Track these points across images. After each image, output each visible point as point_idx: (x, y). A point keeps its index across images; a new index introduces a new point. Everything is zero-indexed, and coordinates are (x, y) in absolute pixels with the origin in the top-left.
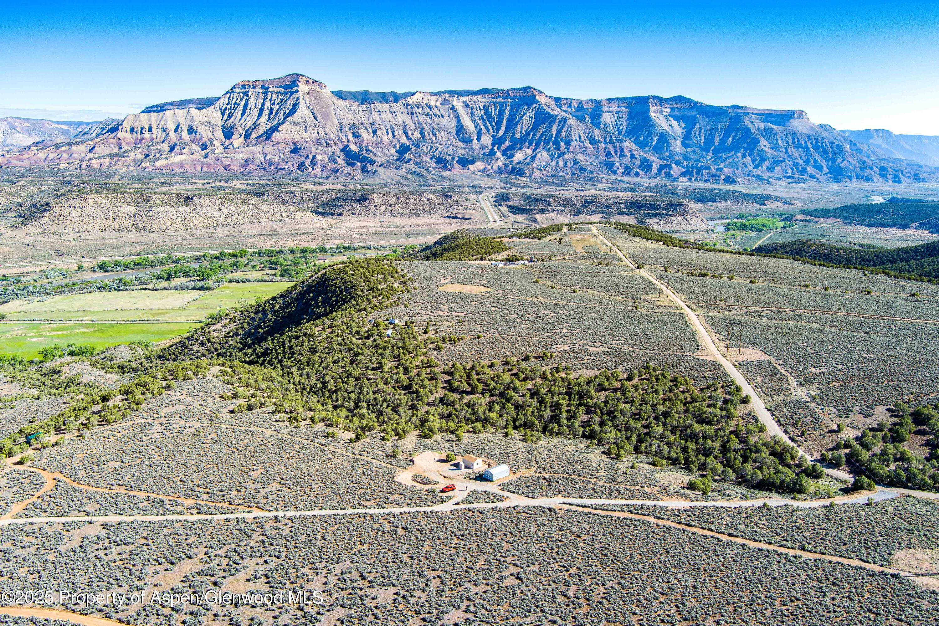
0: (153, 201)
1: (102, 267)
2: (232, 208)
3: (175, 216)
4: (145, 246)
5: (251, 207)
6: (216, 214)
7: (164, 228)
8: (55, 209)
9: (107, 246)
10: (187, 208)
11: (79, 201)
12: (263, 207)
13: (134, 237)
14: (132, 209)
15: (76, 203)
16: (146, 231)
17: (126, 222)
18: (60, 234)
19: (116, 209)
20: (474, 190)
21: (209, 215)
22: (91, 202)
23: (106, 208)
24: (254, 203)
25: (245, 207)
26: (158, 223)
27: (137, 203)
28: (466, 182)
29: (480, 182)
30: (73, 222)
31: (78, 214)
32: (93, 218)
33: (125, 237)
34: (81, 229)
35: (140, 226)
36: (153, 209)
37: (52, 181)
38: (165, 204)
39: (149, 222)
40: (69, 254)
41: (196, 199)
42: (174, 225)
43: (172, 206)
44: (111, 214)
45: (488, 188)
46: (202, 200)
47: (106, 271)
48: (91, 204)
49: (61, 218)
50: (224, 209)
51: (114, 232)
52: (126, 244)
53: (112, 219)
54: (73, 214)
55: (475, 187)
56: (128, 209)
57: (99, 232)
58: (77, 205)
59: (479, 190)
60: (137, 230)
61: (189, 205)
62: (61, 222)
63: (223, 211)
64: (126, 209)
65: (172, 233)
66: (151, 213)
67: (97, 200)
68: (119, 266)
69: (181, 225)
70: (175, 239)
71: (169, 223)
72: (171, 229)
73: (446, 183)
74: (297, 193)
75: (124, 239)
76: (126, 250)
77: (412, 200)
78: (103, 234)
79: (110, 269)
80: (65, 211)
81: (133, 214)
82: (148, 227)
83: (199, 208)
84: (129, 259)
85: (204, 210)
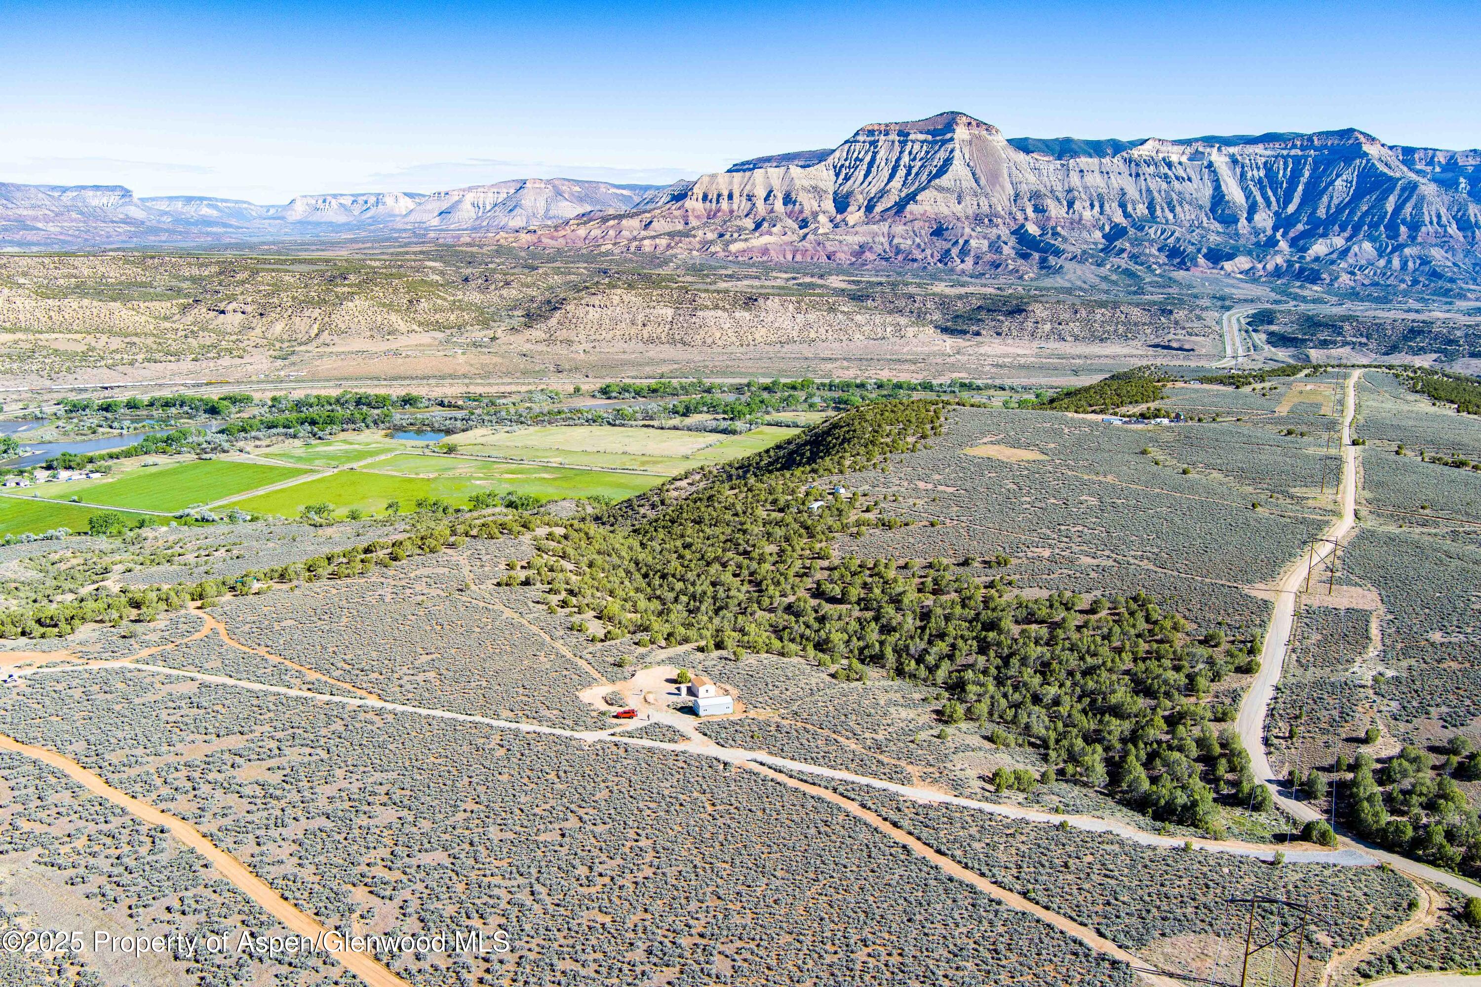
0: (700, 301)
1: (605, 392)
2: (812, 316)
3: (728, 325)
4: (676, 366)
5: (840, 316)
6: (787, 324)
7: (709, 341)
8: (568, 308)
9: (624, 363)
10: (746, 314)
11: (600, 297)
12: (859, 318)
13: (668, 351)
14: (669, 312)
15: (595, 300)
16: (684, 344)
17: (659, 330)
18: (569, 342)
19: (647, 311)
20: (1219, 303)
21: (777, 325)
22: (616, 299)
23: (634, 309)
24: (846, 310)
25: (832, 315)
26: (702, 332)
27: (677, 304)
28: (1209, 289)
29: (1234, 291)
30: (589, 326)
31: (597, 316)
32: (615, 322)
33: (653, 352)
34: (598, 337)
35: (677, 337)
36: (699, 313)
37: (585, 268)
38: (716, 307)
39: (690, 331)
40: (570, 370)
41: (761, 301)
42: (724, 338)
43: (724, 309)
44: (640, 318)
45: (1246, 301)
46: (769, 302)
47: (609, 398)
48: (615, 302)
49: (574, 321)
50: (800, 318)
51: (641, 344)
52: (651, 362)
53: (640, 324)
54: (590, 316)
55: (1222, 299)
56: (664, 311)
57: (622, 343)
58: (597, 303)
59: (1227, 303)
60: (673, 342)
61: (750, 310)
62: (573, 326)
63: (798, 320)
64: (661, 312)
65: (720, 350)
66: (694, 319)
67: (624, 297)
68: (628, 391)
69: (734, 339)
70: (721, 358)
71: (718, 335)
72: (720, 343)
73: (1174, 290)
74: (918, 298)
75: (651, 354)
76: (648, 370)
77: (1099, 316)
78: (626, 345)
79: (614, 394)
80: (581, 312)
81: (670, 319)
82: (687, 339)
83: (763, 314)
84: (646, 382)
85: (771, 317)
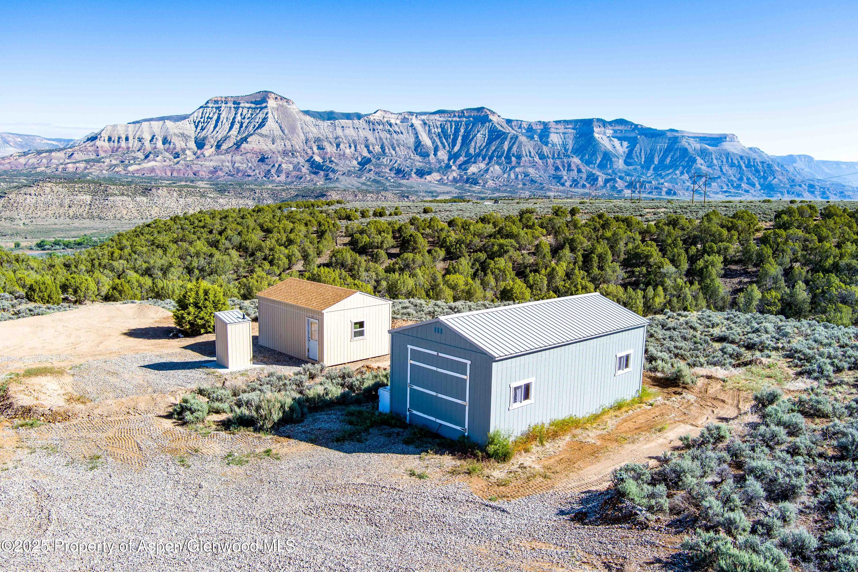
0: (111, 191)
1: (41, 246)
2: (190, 200)
3: (132, 206)
4: (95, 231)
5: (209, 200)
6: (173, 205)
7: (118, 216)
8: (10, 196)
9: (54, 230)
10: (144, 199)
11: (35, 188)
12: (221, 200)
13: (88, 223)
14: (88, 198)
15: (32, 190)
16: (101, 218)
17: (81, 210)
18: (12, 219)
19: (72, 197)
20: (430, 194)
21: (166, 205)
22: (48, 190)
23: (62, 196)
24: (212, 196)
25: (203, 199)
26: (113, 211)
27: (94, 193)
28: (422, 188)
29: (436, 189)
30: (27, 209)
31: (33, 201)
32: (48, 205)
33: (77, 223)
34: (35, 216)
35: (95, 214)
36: (110, 198)
38: (123, 194)
39: (104, 210)
40: (12, 235)
41: (154, 190)
42: (129, 214)
43: (128, 195)
44: (67, 202)
45: (444, 193)
46: (160, 191)
47: (44, 250)
48: (47, 192)
49: (15, 205)
50: (182, 201)
51: (68, 219)
52: (77, 229)
53: (67, 206)
54: (28, 201)
55: (431, 192)
56: (84, 197)
57: (53, 219)
58: (33, 192)
59: (434, 194)
60: (93, 218)
61: (147, 196)
62: (15, 209)
63: (181, 203)
64: (82, 198)
65: (127, 221)
66: (107, 202)
67: (54, 188)
68: (58, 245)
69: (136, 214)
70: (128, 226)
71: (125, 212)
72: (126, 217)
73: (404, 189)
74: (257, 191)
75: (76, 225)
76: (74, 233)
77: (369, 198)
78: (56, 220)
79: (47, 247)
80: (20, 198)
81: (89, 202)
82: (102, 215)
83: (156, 198)
84: (72, 240)
85: (162, 200)
